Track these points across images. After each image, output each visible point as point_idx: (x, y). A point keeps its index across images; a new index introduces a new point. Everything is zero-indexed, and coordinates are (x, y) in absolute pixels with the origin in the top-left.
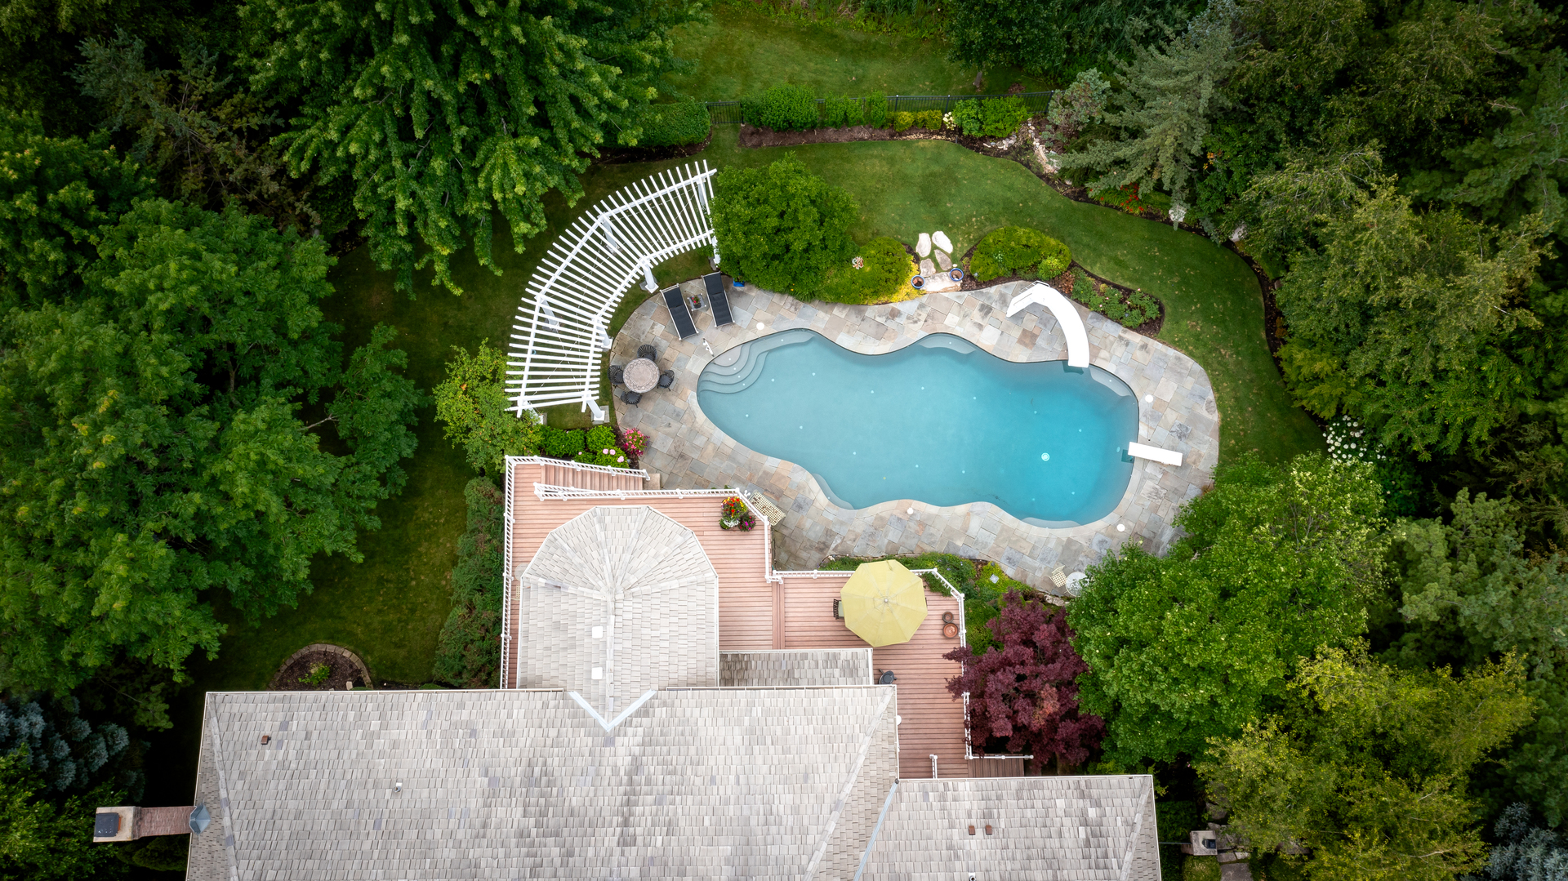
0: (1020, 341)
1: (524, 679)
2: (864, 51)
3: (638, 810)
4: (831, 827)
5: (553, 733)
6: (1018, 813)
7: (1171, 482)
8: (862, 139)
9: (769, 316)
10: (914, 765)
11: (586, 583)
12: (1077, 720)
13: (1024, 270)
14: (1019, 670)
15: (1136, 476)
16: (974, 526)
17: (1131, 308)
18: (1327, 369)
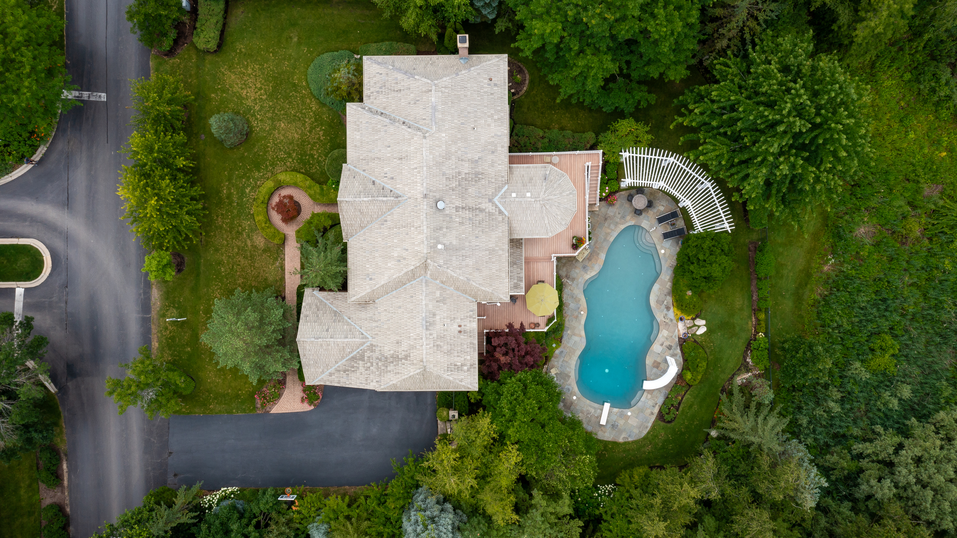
0: (655, 361)
1: (512, 167)
2: (798, 298)
3: (467, 212)
4: (461, 278)
5: (493, 180)
6: (465, 343)
7: (593, 419)
8: (752, 296)
9: (667, 255)
10: (482, 310)
11: (546, 189)
12: (498, 370)
13: (687, 364)
14: (516, 349)
15: (596, 405)
16: (576, 338)
17: (669, 409)
18: (635, 480)
